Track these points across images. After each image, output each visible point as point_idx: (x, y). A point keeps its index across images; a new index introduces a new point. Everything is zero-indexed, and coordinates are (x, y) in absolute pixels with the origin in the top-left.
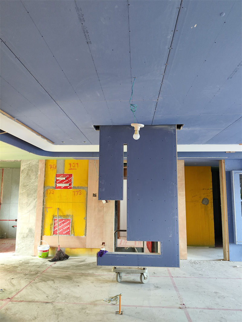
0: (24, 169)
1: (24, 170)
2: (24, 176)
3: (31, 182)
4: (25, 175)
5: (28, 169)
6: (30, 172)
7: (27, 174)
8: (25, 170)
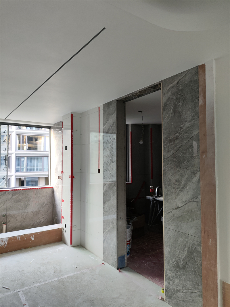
0: (169, 99)
1: (168, 104)
2: (168, 118)
3: (184, 128)
4: (171, 115)
5: (175, 98)
6: (180, 104)
7: (175, 111)
8: (170, 103)
